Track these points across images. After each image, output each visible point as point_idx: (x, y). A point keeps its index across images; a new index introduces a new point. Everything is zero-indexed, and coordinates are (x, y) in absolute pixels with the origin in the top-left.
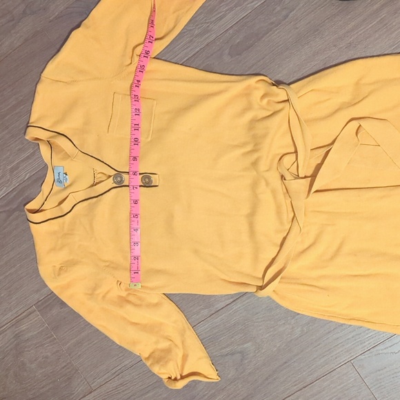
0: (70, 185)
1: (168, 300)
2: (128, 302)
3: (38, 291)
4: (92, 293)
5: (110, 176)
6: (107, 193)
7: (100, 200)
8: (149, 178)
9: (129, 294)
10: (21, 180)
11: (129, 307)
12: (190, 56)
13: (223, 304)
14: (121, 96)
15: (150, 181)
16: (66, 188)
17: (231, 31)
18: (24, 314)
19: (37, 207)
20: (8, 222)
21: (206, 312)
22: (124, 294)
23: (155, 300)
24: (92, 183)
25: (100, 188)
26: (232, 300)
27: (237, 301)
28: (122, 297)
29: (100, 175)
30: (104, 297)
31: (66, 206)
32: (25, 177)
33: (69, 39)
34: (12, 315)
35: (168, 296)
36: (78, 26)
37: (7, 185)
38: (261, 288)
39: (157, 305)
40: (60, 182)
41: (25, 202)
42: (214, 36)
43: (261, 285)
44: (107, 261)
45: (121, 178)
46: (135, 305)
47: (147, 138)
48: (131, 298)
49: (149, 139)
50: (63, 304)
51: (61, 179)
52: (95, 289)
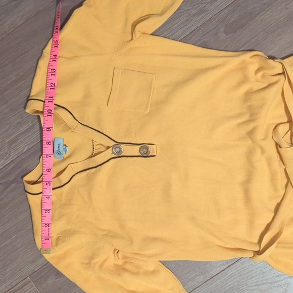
0: (69, 157)
1: (165, 267)
2: (125, 270)
3: (33, 261)
4: (89, 262)
5: (108, 148)
6: (106, 164)
7: (99, 170)
8: (147, 148)
9: (126, 262)
10: (19, 153)
11: (127, 276)
12: (187, 34)
13: (218, 270)
14: (121, 71)
15: (148, 151)
16: (64, 160)
17: (226, 11)
18: (18, 285)
19: (35, 179)
20: (5, 194)
21: (201, 279)
22: (120, 262)
23: (152, 269)
24: (91, 154)
25: (99, 159)
26: (227, 266)
27: (231, 267)
28: (119, 265)
29: (98, 146)
30: (101, 266)
31: (64, 177)
32: (23, 150)
33: (71, 17)
34: (6, 287)
35: (165, 263)
36: (80, 5)
37: (5, 158)
38: (259, 253)
39: (154, 273)
40: (59, 153)
41: (23, 174)
42: (210, 16)
43: (257, 249)
44: (105, 230)
45: (120, 148)
46: (133, 273)
47: (146, 110)
48: (128, 266)
49: (148, 111)
50: (59, 274)
51: (61, 150)
52: (91, 258)
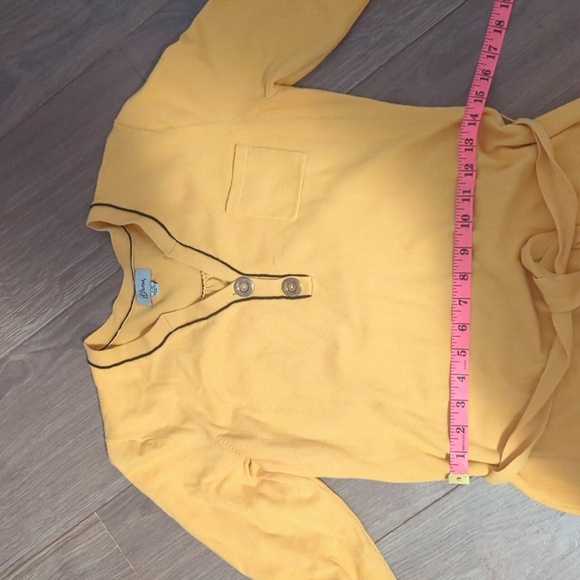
0: (161, 301)
1: (331, 492)
2: (261, 495)
3: (103, 485)
4: (196, 484)
5: (229, 283)
6: (225, 311)
7: (213, 322)
8: (296, 283)
9: (264, 481)
10: (78, 295)
11: (262, 506)
12: (362, 79)
13: (427, 500)
14: (247, 149)
15: (297, 288)
16: (153, 306)
17: (430, 37)
19: (104, 341)
20: (54, 368)
21: (397, 516)
22: (253, 482)
23: (307, 493)
24: (199, 295)
25: (213, 303)
26: (443, 492)
27: (451, 494)
28: (251, 488)
29: (212, 282)
30: (219, 487)
31: (154, 337)
32: (84, 291)
33: (160, 61)
35: (331, 484)
36: (176, 39)
37: (54, 304)
38: (498, 467)
39: (311, 501)
40: (144, 296)
41: (84, 334)
42: (402, 46)
43: (495, 460)
44: (225, 428)
45: (248, 284)
46: (274, 502)
47: (292, 216)
48: (266, 489)
49: (295, 218)
50: (147, 505)
51: (147, 290)
52: (202, 475)
